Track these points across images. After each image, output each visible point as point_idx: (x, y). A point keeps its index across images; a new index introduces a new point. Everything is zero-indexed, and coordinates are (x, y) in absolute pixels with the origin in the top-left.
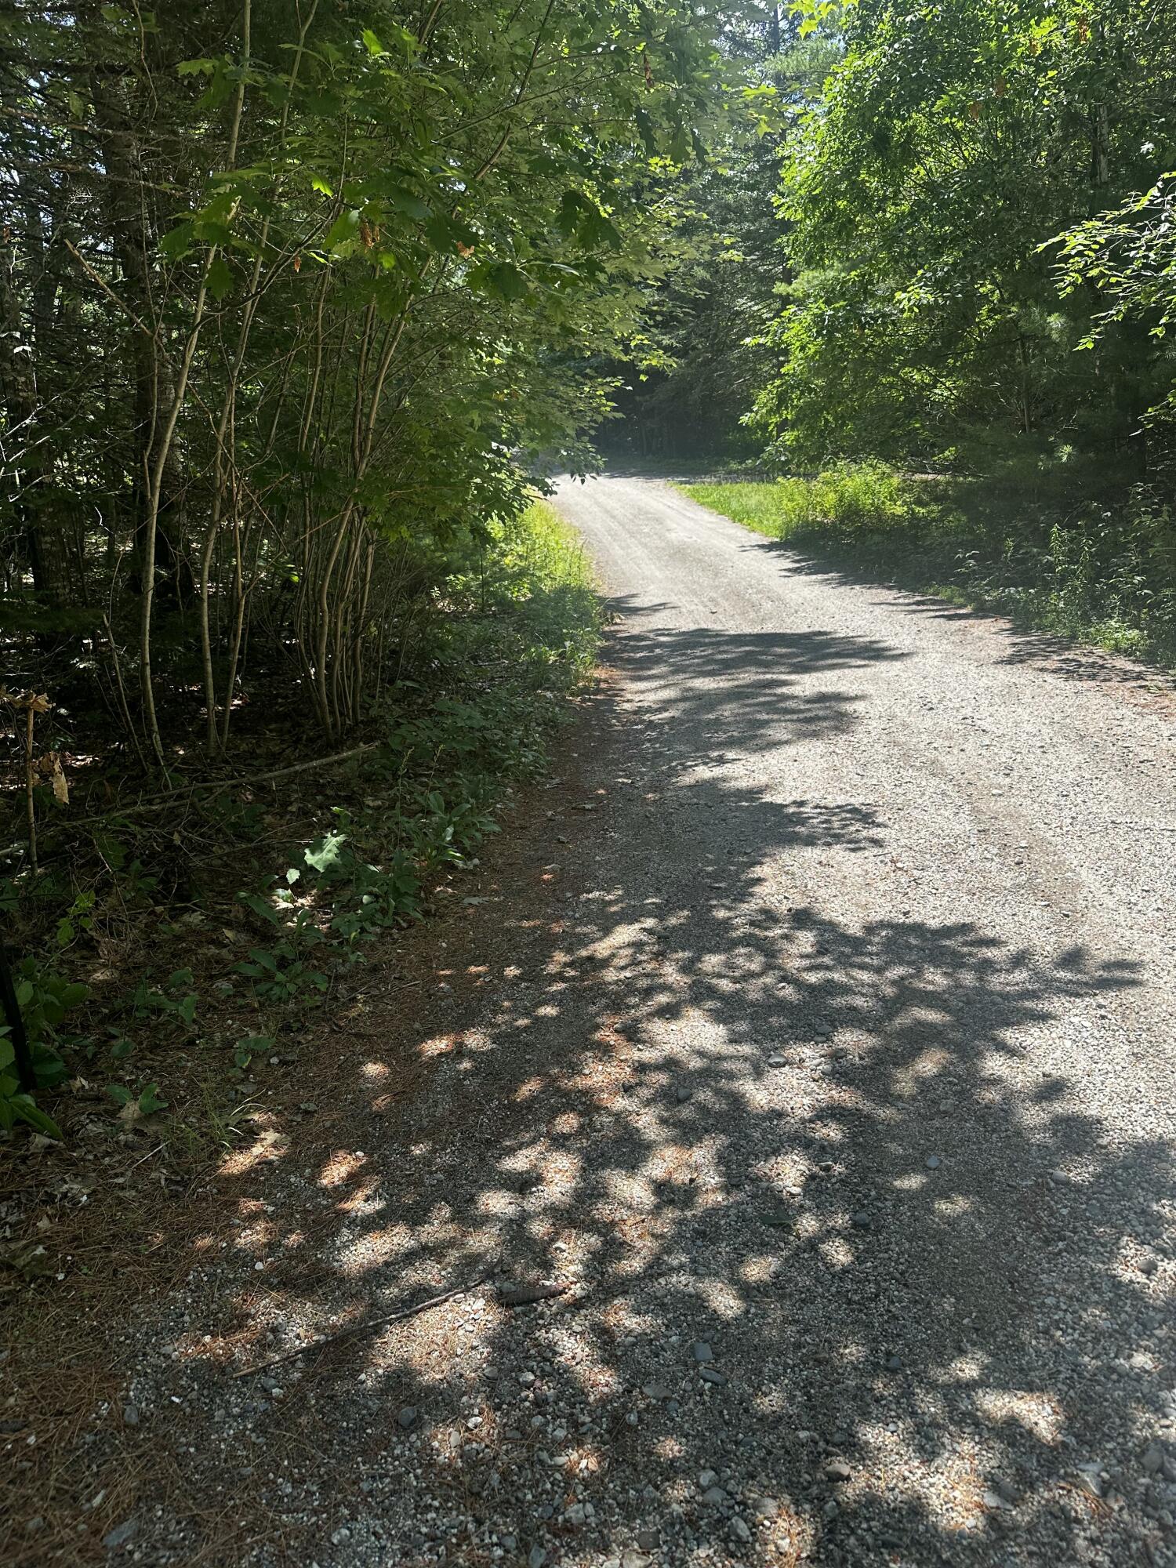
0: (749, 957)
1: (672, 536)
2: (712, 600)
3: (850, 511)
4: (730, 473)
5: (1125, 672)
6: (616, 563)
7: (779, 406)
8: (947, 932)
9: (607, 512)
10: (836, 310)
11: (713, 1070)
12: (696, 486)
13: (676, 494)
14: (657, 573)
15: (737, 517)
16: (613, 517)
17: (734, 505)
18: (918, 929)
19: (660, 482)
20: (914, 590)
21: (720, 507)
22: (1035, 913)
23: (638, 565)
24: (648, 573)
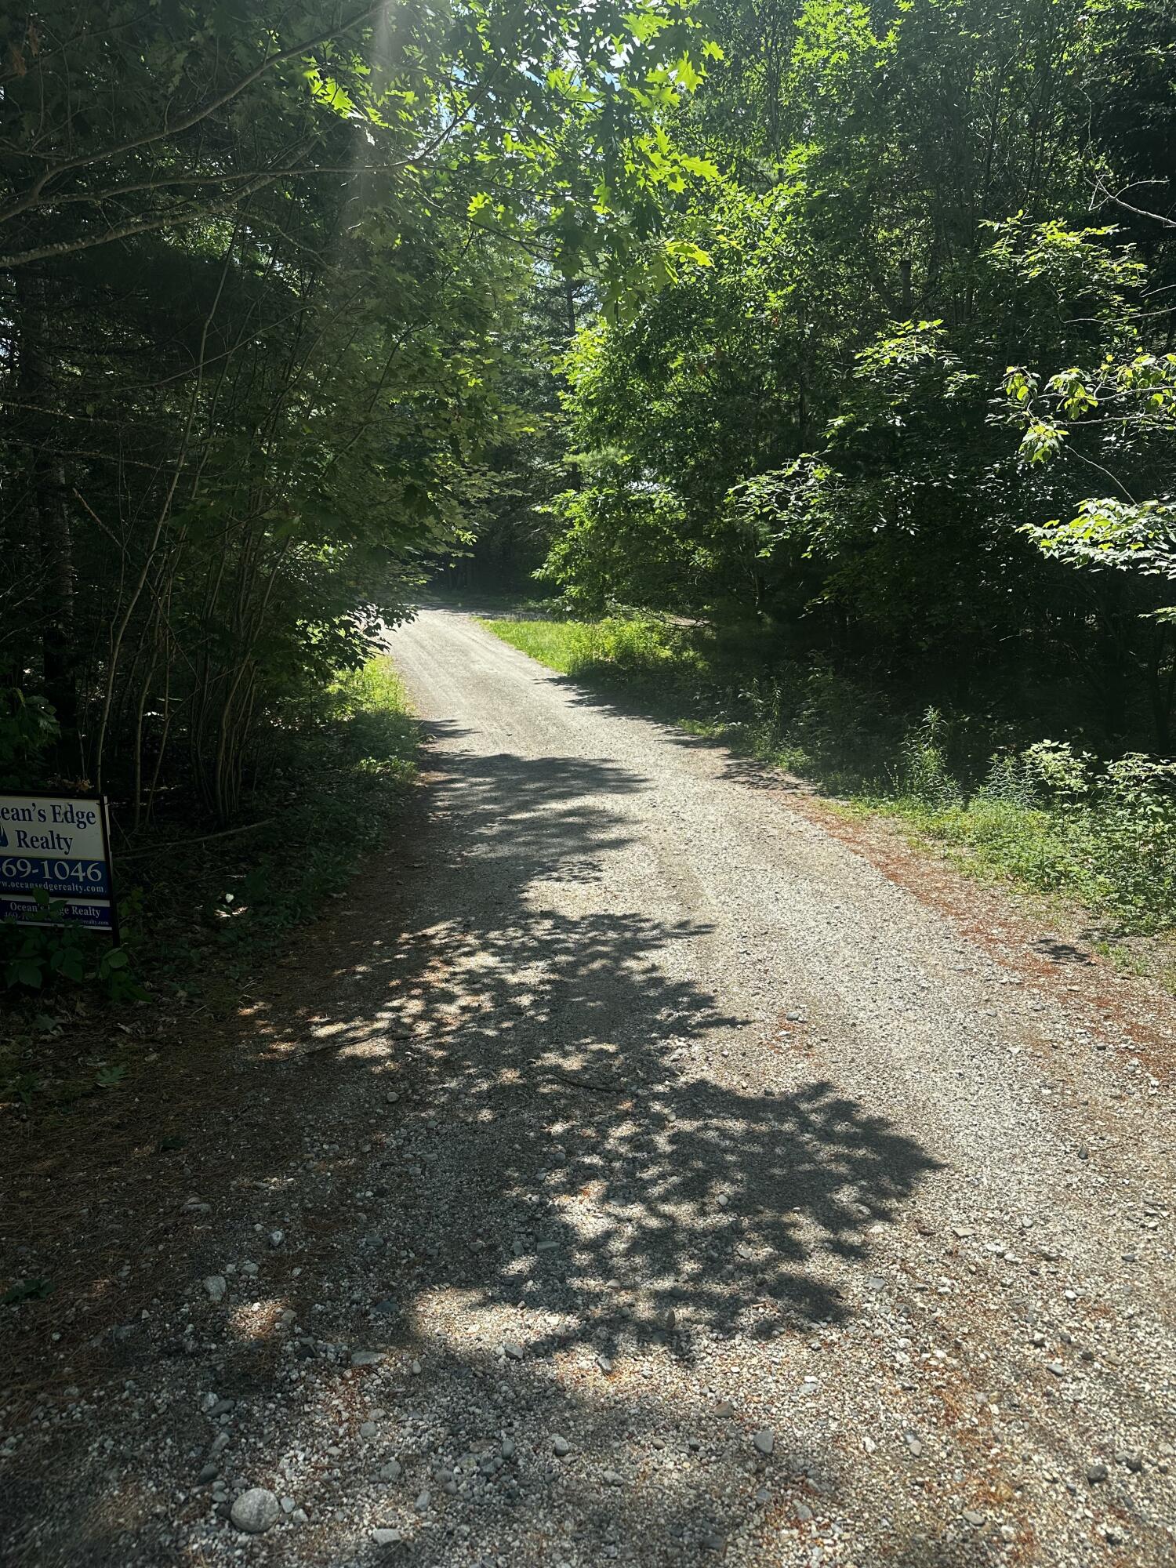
0: (515, 931)
1: (476, 667)
2: (508, 724)
3: (626, 653)
4: (529, 610)
5: (788, 784)
6: (427, 690)
7: (565, 566)
8: (625, 917)
9: (417, 642)
10: (607, 496)
11: (491, 972)
12: (498, 622)
13: (478, 628)
14: (463, 701)
15: (534, 652)
16: (422, 647)
17: (531, 642)
18: (610, 917)
19: (465, 617)
20: (666, 723)
21: (519, 643)
22: (674, 907)
23: (446, 692)
24: (455, 700)
